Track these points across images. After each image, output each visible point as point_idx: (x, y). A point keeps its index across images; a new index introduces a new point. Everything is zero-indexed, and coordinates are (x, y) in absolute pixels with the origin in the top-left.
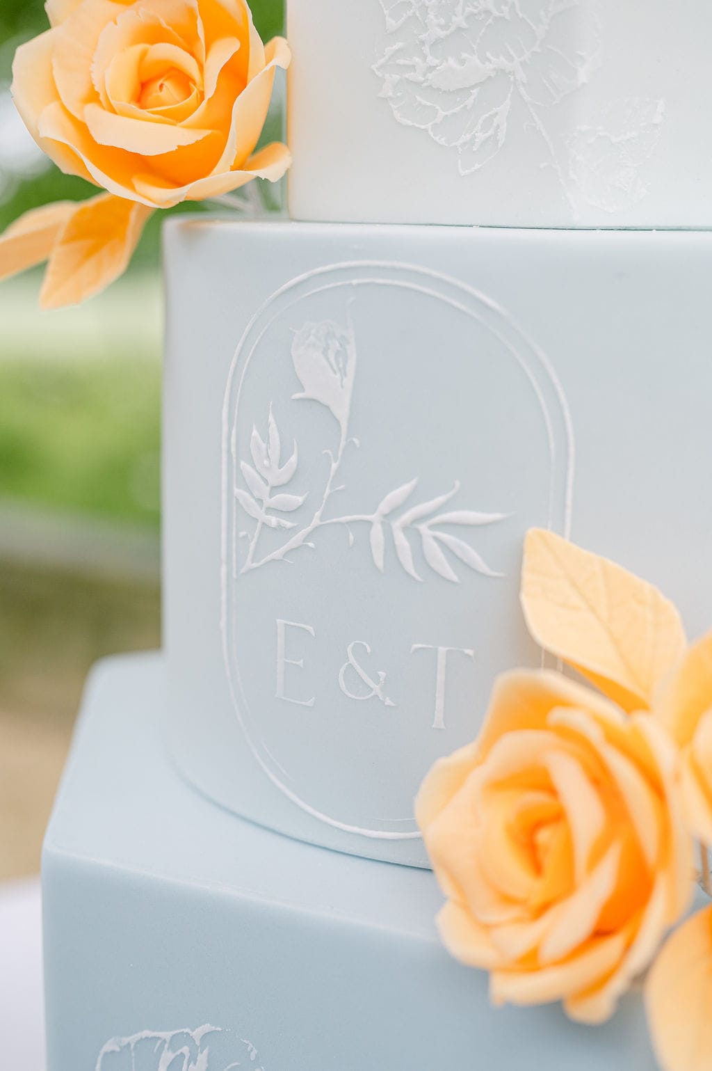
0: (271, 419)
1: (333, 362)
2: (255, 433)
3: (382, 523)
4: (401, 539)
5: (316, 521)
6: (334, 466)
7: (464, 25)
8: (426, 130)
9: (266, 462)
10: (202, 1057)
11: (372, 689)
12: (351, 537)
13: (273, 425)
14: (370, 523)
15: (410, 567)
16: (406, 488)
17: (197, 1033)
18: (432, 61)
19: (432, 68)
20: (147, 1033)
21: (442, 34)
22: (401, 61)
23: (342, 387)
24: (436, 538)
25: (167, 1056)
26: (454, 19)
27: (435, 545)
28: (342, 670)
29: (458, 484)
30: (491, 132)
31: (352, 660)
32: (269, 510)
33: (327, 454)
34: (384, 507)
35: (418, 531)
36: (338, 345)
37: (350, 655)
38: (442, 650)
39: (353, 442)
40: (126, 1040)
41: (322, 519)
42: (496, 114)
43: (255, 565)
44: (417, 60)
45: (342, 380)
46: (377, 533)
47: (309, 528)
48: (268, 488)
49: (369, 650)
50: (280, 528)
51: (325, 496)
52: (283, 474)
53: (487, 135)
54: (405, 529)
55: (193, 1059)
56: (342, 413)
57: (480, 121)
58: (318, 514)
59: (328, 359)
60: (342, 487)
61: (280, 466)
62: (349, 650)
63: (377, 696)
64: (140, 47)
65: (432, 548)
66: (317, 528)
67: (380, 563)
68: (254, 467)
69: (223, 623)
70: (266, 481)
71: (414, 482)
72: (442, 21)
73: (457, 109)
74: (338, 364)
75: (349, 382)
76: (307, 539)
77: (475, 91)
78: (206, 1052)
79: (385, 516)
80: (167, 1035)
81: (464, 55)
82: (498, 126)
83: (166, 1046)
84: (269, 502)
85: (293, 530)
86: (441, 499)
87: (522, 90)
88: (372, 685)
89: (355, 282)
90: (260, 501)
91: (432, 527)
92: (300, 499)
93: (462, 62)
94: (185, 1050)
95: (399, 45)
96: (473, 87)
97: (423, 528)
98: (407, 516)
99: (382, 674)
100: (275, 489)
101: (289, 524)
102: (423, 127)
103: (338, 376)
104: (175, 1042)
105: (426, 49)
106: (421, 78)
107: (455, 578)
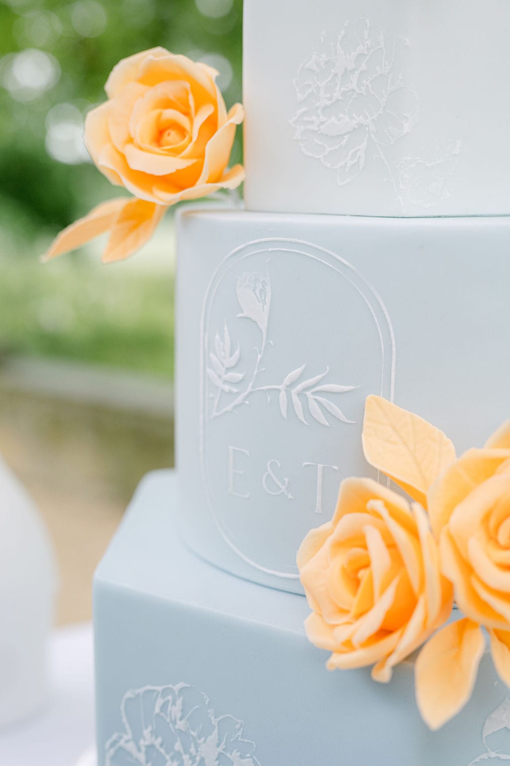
0: (226, 328)
1: (258, 296)
2: (217, 337)
3: (286, 390)
4: (296, 400)
5: (249, 389)
6: (259, 356)
7: (340, 98)
8: (320, 159)
9: (223, 354)
10: (179, 702)
11: (280, 489)
12: (269, 399)
13: (227, 332)
14: (279, 390)
15: (301, 418)
16: (298, 371)
17: (177, 688)
18: (323, 119)
19: (322, 123)
20: (149, 687)
21: (328, 103)
22: (306, 119)
23: (264, 311)
24: (316, 400)
25: (160, 702)
26: (335, 94)
27: (315, 404)
28: (264, 477)
29: (328, 368)
30: (356, 160)
31: (270, 471)
32: (225, 382)
33: (255, 349)
34: (287, 381)
35: (306, 395)
36: (261, 285)
37: (269, 468)
38: (320, 466)
39: (270, 343)
40: (138, 691)
41: (253, 387)
42: (359, 150)
43: (218, 414)
44: (314, 118)
45: (263, 307)
46: (283, 395)
47: (246, 393)
48: (224, 369)
49: (279, 466)
50: (230, 393)
51: (255, 374)
52: (231, 362)
53: (354, 162)
54: (299, 394)
55: (174, 703)
56: (263, 325)
57: (350, 154)
58: (251, 384)
59: (256, 294)
60: (264, 369)
61: (231, 355)
62: (268, 465)
63: (283, 492)
64: (158, 111)
65: (313, 405)
66: (251, 393)
67: (285, 415)
68: (217, 356)
69: (201, 448)
70: (223, 365)
71: (303, 366)
72: (328, 95)
73: (337, 147)
74: (261, 297)
75: (267, 307)
76: (244, 399)
77: (347, 137)
78: (181, 699)
79: (288, 386)
80: (159, 688)
81: (341, 115)
82: (360, 157)
83: (160, 695)
84: (226, 377)
85: (238, 394)
86: (318, 377)
87: (373, 135)
88: (281, 486)
89: (270, 250)
90: (220, 376)
91: (314, 393)
92: (241, 376)
93: (339, 119)
94: (170, 698)
95: (304, 109)
96: (345, 134)
97: (308, 393)
98: (300, 387)
99: (286, 480)
100: (228, 369)
101: (235, 390)
102: (317, 157)
103: (261, 304)
104: (165, 693)
105: (319, 111)
106: (317, 129)
107: (327, 424)
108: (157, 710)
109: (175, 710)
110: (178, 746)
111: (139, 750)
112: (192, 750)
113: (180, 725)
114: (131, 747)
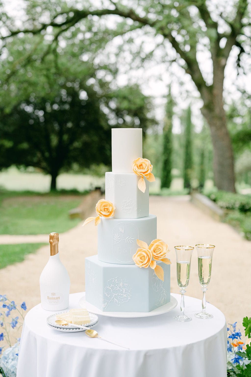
5: (121, 240)
8: (125, 212)
10: (117, 279)
12: (124, 241)
13: (117, 234)
15: (128, 243)
16: (128, 237)
17: (116, 278)
19: (125, 208)
20: (112, 279)
21: (126, 206)
25: (114, 280)
28: (123, 251)
29: (132, 237)
32: (117, 240)
33: (122, 235)
34: (127, 239)
38: (131, 248)
39: (124, 234)
43: (116, 244)
46: (126, 240)
52: (118, 237)
54: (128, 240)
55: (116, 280)
56: (123, 232)
60: (123, 237)
61: (118, 236)
62: (124, 249)
63: (126, 252)
65: (130, 241)
67: (126, 242)
68: (115, 237)
69: (112, 249)
74: (123, 229)
98: (128, 239)
101: (119, 240)
104: (114, 279)
107: (132, 243)
108: (113, 281)
109: (116, 281)
110: (116, 285)
111: (110, 288)
112: (119, 285)
113: (117, 282)
114: (109, 288)
